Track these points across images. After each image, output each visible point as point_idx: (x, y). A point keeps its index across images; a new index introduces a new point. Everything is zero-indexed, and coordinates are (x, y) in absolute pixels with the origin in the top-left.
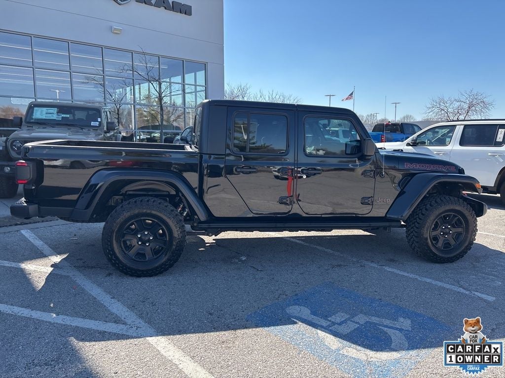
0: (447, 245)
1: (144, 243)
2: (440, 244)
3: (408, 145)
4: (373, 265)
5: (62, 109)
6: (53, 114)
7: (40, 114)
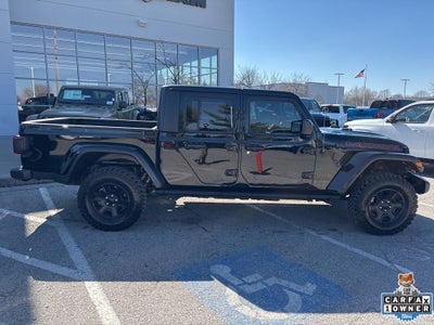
0: (386, 219)
1: (111, 204)
2: (379, 217)
3: (388, 122)
4: (313, 233)
5: (85, 91)
6: (78, 96)
7: (68, 95)
